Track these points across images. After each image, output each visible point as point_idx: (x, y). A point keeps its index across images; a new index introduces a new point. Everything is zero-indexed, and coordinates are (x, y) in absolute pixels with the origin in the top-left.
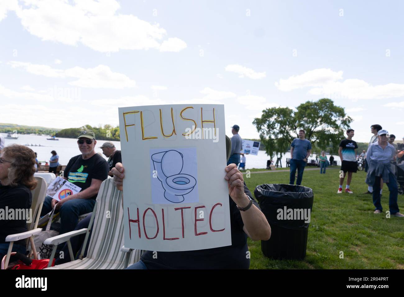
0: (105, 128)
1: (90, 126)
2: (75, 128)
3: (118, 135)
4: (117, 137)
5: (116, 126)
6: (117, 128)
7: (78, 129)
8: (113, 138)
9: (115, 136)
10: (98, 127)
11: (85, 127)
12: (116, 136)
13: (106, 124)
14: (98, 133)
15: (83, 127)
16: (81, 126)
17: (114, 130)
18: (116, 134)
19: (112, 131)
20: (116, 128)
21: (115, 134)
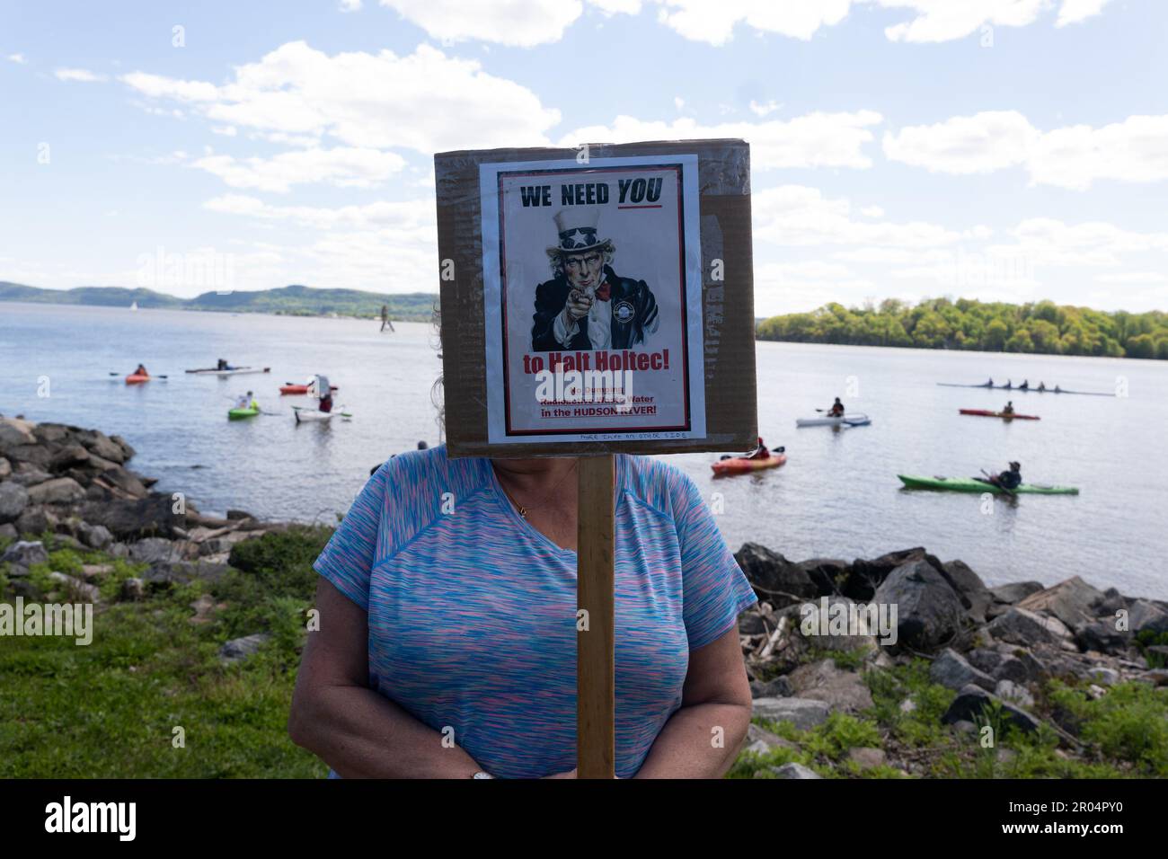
0: (885, 309)
1: (841, 306)
2: (800, 314)
3: (923, 329)
4: (919, 337)
5: (917, 304)
6: (920, 308)
7: (806, 315)
8: (908, 339)
9: (914, 332)
10: (861, 308)
11: (826, 308)
12: (917, 334)
13: (885, 299)
14: (864, 324)
15: (822, 309)
16: (816, 308)
17: (911, 313)
18: (919, 326)
19: (906, 317)
20: (916, 307)
21: (914, 327)
